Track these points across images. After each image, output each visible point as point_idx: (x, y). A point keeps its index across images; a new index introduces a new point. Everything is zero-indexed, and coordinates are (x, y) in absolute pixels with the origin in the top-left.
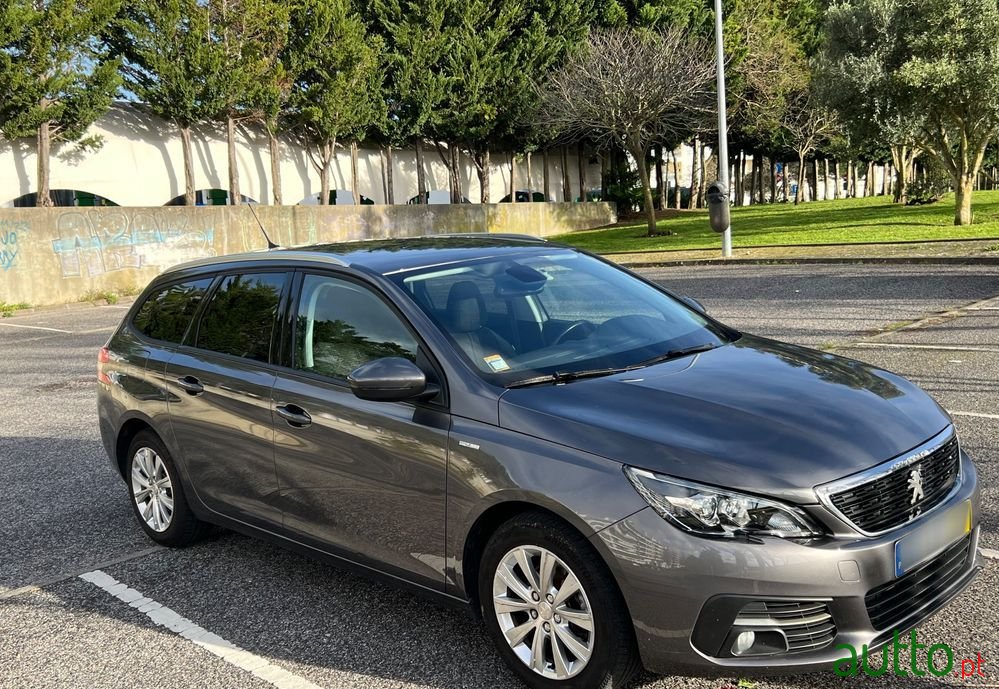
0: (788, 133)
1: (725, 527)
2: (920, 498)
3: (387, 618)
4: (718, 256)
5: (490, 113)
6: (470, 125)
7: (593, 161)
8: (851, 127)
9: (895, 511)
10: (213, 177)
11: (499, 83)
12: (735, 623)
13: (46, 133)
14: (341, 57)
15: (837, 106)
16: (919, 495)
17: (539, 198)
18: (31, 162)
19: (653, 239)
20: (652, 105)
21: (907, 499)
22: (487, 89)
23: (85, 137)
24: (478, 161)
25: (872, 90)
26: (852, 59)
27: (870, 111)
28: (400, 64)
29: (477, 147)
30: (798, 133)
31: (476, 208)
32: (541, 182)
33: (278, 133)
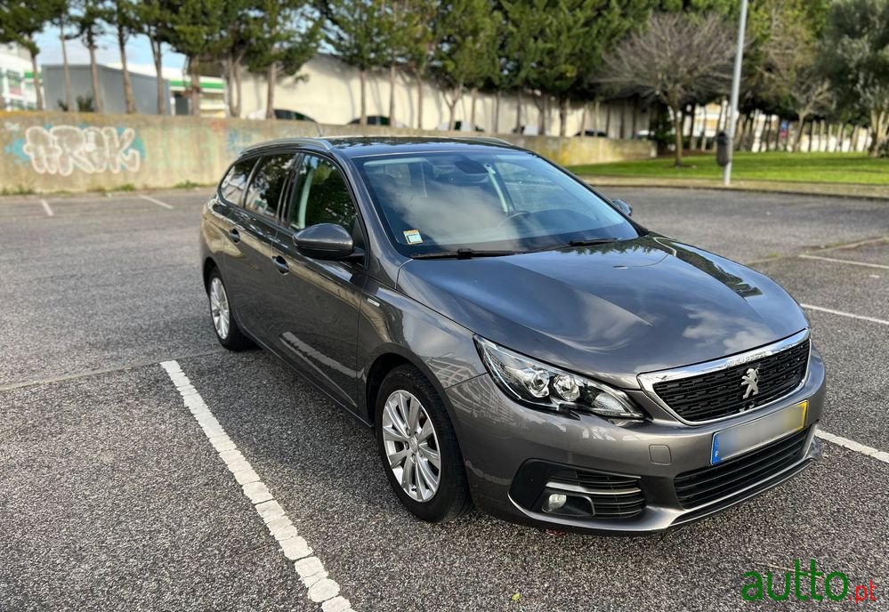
0: (794, 100)
1: (554, 400)
2: (754, 393)
3: (338, 426)
4: (719, 185)
5: (571, 72)
6: (557, 79)
7: (644, 111)
8: (838, 93)
9: (725, 403)
10: (379, 106)
11: (581, 51)
12: (547, 485)
13: (274, 70)
14: (470, 27)
15: (830, 77)
16: (753, 391)
17: (601, 135)
18: (264, 89)
19: (677, 168)
20: (690, 72)
21: (738, 394)
22: (571, 55)
23: (298, 74)
24: (561, 106)
25: (859, 66)
26: (846, 40)
27: (855, 81)
28: (511, 33)
29: (560, 96)
30: (802, 100)
31: (555, 139)
32: (604, 123)
33: (424, 78)
